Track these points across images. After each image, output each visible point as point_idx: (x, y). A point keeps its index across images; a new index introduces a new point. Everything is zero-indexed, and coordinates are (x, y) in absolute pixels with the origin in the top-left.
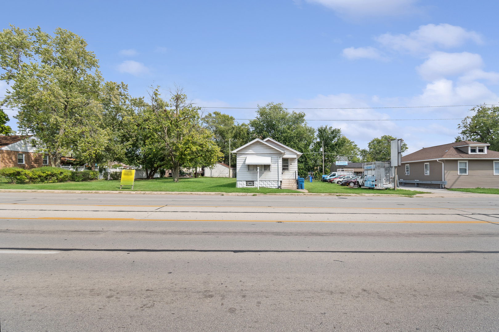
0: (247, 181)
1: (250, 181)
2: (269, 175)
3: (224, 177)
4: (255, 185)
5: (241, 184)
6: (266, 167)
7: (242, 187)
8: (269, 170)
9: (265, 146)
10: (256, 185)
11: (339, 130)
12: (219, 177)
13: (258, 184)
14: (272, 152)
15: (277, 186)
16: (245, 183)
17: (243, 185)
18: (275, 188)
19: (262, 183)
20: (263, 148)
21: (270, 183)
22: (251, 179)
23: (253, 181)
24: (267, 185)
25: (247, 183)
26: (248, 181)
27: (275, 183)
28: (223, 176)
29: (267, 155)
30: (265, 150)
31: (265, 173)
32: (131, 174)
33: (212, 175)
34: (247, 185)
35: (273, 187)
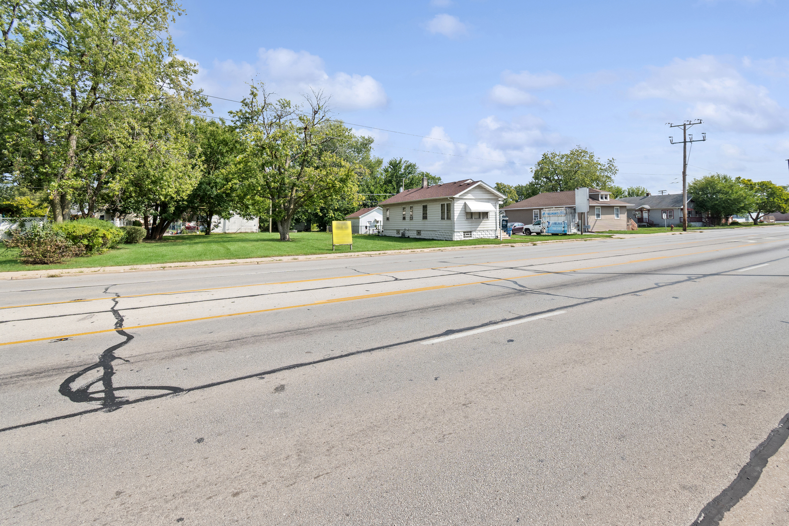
0: (464, 232)
1: (467, 232)
2: (487, 224)
3: (249, 231)
4: (472, 235)
5: (458, 236)
6: (485, 215)
7: (459, 239)
8: (487, 217)
9: (483, 190)
10: (474, 236)
11: (415, 165)
12: (239, 231)
13: (476, 235)
14: (490, 198)
15: (494, 236)
16: (462, 234)
17: (461, 237)
18: (492, 238)
19: (480, 234)
20: (481, 192)
21: (488, 233)
22: (469, 230)
23: (471, 232)
24: (485, 236)
25: (464, 235)
26: (466, 232)
27: (492, 233)
28: (247, 231)
29: (484, 200)
30: (484, 195)
31: (483, 221)
32: (347, 228)
33: (227, 228)
34: (464, 237)
35: (491, 238)
